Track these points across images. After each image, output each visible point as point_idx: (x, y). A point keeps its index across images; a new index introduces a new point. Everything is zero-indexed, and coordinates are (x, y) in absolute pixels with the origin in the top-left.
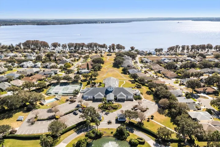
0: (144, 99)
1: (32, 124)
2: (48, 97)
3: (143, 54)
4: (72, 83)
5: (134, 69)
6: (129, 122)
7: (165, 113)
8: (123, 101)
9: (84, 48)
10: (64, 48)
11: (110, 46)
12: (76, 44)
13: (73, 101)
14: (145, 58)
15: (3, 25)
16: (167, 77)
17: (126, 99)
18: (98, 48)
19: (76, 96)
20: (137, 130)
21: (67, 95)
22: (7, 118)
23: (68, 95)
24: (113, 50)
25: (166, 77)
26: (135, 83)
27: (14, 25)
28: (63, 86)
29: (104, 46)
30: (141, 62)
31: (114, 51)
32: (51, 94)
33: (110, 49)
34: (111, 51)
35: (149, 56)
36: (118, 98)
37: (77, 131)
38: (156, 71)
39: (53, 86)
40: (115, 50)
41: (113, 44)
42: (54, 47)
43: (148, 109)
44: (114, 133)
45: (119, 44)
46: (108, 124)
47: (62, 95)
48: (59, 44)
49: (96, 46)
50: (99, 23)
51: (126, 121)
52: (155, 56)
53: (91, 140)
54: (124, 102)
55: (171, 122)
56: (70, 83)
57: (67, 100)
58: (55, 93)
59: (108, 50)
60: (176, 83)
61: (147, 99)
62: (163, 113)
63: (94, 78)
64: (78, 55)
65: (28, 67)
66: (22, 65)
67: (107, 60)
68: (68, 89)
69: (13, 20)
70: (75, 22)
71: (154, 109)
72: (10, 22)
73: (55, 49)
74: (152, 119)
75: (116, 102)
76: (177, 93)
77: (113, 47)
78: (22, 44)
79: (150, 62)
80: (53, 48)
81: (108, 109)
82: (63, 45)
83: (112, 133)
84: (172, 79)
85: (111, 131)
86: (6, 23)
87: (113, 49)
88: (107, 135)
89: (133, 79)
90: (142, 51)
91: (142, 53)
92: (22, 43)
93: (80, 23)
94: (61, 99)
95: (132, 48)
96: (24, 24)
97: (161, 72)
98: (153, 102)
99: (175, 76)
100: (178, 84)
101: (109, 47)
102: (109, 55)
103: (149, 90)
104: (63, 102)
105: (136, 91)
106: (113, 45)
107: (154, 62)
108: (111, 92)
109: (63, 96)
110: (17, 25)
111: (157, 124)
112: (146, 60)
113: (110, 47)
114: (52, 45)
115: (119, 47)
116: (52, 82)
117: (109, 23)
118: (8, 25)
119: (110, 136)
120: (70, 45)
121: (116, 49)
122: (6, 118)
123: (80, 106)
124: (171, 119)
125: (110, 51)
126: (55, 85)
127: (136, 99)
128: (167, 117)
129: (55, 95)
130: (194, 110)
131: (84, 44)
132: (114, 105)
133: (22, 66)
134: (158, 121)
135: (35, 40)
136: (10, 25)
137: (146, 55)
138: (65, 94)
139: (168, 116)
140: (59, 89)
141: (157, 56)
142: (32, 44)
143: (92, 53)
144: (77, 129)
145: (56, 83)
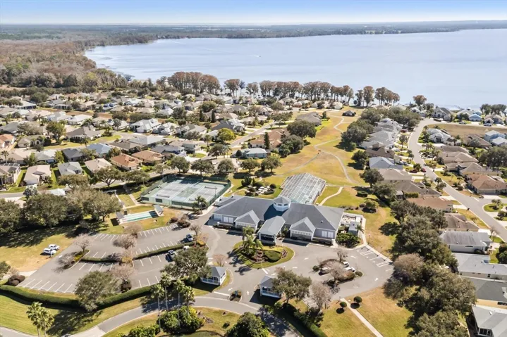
0: (365, 244)
1: (66, 267)
2: (138, 208)
3: (443, 117)
5: (384, 158)
6: (285, 305)
7: (402, 295)
8: (303, 241)
9: (297, 94)
10: (251, 93)
11: (360, 91)
12: (279, 84)
13: (185, 225)
14: (437, 127)
15: (162, 38)
16: (473, 189)
17: (312, 237)
18: (330, 94)
19: (200, 212)
20: (295, 331)
21: (179, 206)
22: (27, 244)
23: (184, 207)
24: (368, 102)
25: (469, 187)
26: (366, 196)
27: (182, 37)
29: (344, 91)
30: (422, 139)
31: (369, 105)
32: (147, 199)
33: (360, 98)
34: (362, 105)
35: (457, 124)
36: (291, 232)
37: (148, 303)
38: (449, 166)
39: (164, 182)
40: (372, 102)
41: (367, 87)
42: (230, 88)
43: (360, 274)
44: (229, 328)
45: (383, 88)
46: (231, 300)
47: (171, 205)
48: (242, 83)
49: (325, 91)
50: (371, 33)
51: (279, 299)
52: (476, 124)
53: (165, 334)
54: (305, 245)
55: (407, 327)
56: (205, 178)
57: (173, 221)
58: (157, 200)
59: (355, 102)
60: (492, 209)
61: (373, 247)
62: (399, 294)
63: (269, 171)
64: (270, 112)
65: (145, 132)
66: (136, 127)
67: (335, 127)
68: (192, 193)
69: (187, 28)
70: (312, 32)
71: (377, 279)
72: (179, 31)
73: (232, 95)
74: (355, 306)
75: (284, 241)
76: (472, 240)
77: (367, 94)
78: (167, 80)
79: (449, 140)
80: (228, 91)
81: (253, 259)
82: (250, 85)
83: (226, 326)
84: (486, 197)
85: (227, 320)
86: (169, 33)
87: (368, 100)
88: (212, 330)
89: (368, 185)
90: (443, 109)
91: (441, 114)
92: (167, 77)
93: (324, 35)
94: (162, 215)
95: (419, 100)
96: (202, 35)
97: (462, 172)
98: (385, 258)
99: (499, 189)
100: (496, 214)
101: (357, 95)
102: (349, 115)
103: (394, 220)
104: (163, 224)
105: (355, 218)
106: (368, 91)
107: (459, 141)
108: (280, 213)
109: (172, 207)
110: (188, 37)
111: (362, 324)
112: (439, 133)
113: (359, 96)
114: (228, 85)
115: (384, 95)
117: (397, 33)
118: (171, 38)
119: (217, 334)
120: (266, 87)
121: (376, 100)
122: (24, 245)
123: (192, 239)
124: (411, 318)
125: (360, 104)
126: (170, 178)
127: (340, 242)
128: (403, 308)
129: (157, 203)
130: (499, 303)
131: (296, 84)
132: (275, 249)
133: (134, 130)
134: (367, 318)
135: (192, 73)
136: (175, 38)
137: (451, 121)
138: (177, 205)
139: (407, 307)
140: (174, 191)
141: (482, 125)
143: (311, 107)
144: (150, 297)
145: (177, 175)
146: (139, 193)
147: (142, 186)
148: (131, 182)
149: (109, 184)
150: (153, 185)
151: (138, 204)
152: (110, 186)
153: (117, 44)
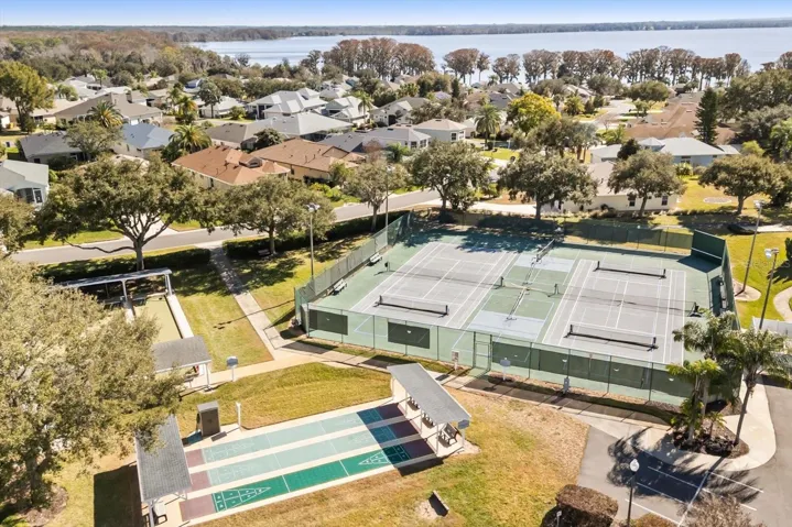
4: (585, 229)
12: (569, 56)
21: (555, 380)
23: (578, 384)
28: (492, 248)
29: (726, 68)
32: (338, 323)
39: (391, 242)
42: (457, 70)
47: (484, 365)
48: (483, 58)
58: (398, 332)
66: (262, 107)
68: (556, 293)
82: (501, 61)
109: (497, 382)
114: (451, 64)
116: (396, 201)
120: (537, 64)
126: (414, 229)
129: (397, 349)
131: (609, 56)
142: (365, 58)
145: (432, 218)
146: (287, 288)
147: (297, 256)
148: (249, 235)
149: (139, 242)
150: (346, 252)
151: (286, 357)
152: (149, 251)
153: (227, 41)
